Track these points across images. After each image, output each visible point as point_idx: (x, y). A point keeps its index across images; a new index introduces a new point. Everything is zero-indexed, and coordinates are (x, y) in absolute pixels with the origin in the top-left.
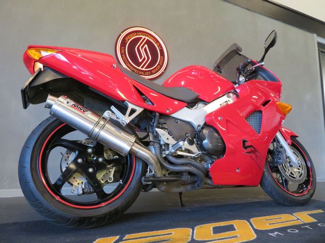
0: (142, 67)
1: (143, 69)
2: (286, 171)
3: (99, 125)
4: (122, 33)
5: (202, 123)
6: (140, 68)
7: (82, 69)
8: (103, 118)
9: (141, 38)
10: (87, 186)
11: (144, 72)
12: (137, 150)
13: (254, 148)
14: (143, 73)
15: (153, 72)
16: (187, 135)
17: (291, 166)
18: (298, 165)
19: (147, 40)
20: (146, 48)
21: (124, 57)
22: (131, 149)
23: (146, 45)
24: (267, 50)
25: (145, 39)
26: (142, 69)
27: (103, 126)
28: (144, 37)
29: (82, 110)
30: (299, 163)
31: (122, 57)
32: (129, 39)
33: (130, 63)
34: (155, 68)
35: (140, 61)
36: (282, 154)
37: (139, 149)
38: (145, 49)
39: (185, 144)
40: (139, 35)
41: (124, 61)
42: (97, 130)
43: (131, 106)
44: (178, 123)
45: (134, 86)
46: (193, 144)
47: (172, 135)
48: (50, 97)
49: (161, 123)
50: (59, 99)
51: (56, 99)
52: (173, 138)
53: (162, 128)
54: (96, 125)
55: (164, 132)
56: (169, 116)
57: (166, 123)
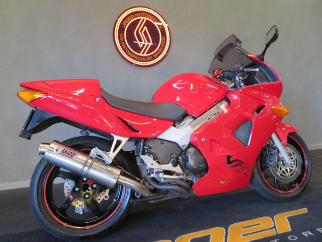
0: (143, 53)
1: (145, 55)
2: (277, 171)
3: (87, 164)
4: (119, 17)
5: (187, 143)
6: (140, 54)
8: (91, 158)
9: (140, 19)
10: (86, 208)
11: (145, 57)
12: (123, 182)
13: (239, 161)
14: (144, 59)
15: (155, 56)
16: (172, 156)
17: (284, 165)
18: (290, 165)
19: (147, 20)
20: (145, 30)
21: (124, 45)
22: (117, 181)
23: (145, 28)
24: (268, 45)
25: (143, 20)
26: (142, 55)
27: (92, 164)
28: (142, 18)
29: (70, 156)
30: (291, 164)
31: (121, 45)
32: (127, 24)
33: (130, 51)
34: (157, 52)
35: (141, 46)
36: (274, 156)
37: (125, 180)
38: (145, 33)
39: (169, 167)
40: (137, 17)
41: (124, 49)
42: (86, 169)
43: (116, 138)
44: (164, 145)
45: (118, 117)
46: (177, 165)
47: (157, 159)
48: (42, 145)
49: (147, 148)
50: (51, 146)
51: (48, 146)
52: (158, 162)
53: (147, 153)
54: (85, 165)
55: (149, 158)
56: (155, 138)
57: (151, 148)
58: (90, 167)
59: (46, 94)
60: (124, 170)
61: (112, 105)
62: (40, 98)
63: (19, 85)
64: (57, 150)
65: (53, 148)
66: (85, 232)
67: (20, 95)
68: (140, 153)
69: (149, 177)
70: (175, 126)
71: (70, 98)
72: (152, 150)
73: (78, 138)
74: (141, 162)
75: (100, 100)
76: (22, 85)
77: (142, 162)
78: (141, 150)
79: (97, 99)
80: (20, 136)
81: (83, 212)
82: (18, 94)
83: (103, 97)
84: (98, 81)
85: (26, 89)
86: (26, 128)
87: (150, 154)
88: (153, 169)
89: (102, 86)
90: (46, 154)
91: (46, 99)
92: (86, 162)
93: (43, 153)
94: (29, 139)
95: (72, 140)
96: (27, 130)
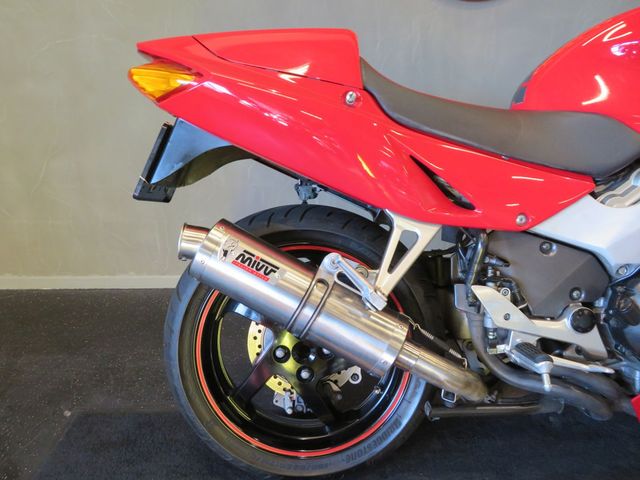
3: (312, 298)
7: (264, 106)
8: (321, 281)
10: (301, 399)
12: (413, 362)
16: (575, 294)
22: (397, 360)
29: (262, 272)
37: (418, 359)
39: (561, 329)
43: (401, 225)
44: (552, 254)
45: (412, 157)
46: (591, 328)
47: (523, 301)
48: (188, 233)
49: (494, 261)
50: (210, 235)
51: (203, 235)
52: (526, 311)
53: (494, 279)
54: (304, 301)
55: (499, 295)
56: (525, 232)
57: (506, 263)
58: (320, 309)
59: (199, 75)
60: (415, 325)
61: (395, 116)
62: (182, 88)
63: (136, 49)
64: (225, 253)
65: (217, 244)
66: (296, 468)
67: (135, 78)
68: (472, 277)
69: (492, 351)
70: (595, 195)
71: (274, 91)
72: (509, 271)
73: (288, 211)
74: (471, 305)
75: (358, 99)
76: (143, 50)
77: (476, 304)
78: (476, 267)
79: (350, 97)
80: (135, 197)
81: (293, 408)
82: (130, 75)
83: (365, 89)
84: (352, 35)
85: (151, 60)
86: (149, 176)
87: (501, 281)
88: (507, 332)
89: (365, 52)
90: (199, 258)
91: (196, 90)
92: (309, 292)
93: (190, 256)
94: (167, 200)
95: (270, 215)
96: (154, 180)
